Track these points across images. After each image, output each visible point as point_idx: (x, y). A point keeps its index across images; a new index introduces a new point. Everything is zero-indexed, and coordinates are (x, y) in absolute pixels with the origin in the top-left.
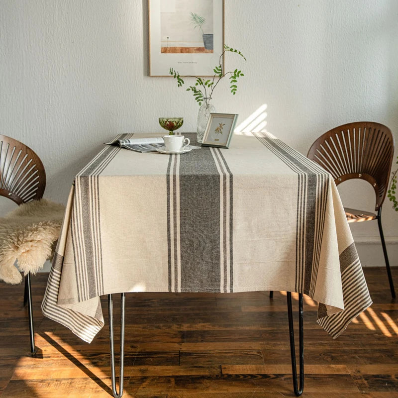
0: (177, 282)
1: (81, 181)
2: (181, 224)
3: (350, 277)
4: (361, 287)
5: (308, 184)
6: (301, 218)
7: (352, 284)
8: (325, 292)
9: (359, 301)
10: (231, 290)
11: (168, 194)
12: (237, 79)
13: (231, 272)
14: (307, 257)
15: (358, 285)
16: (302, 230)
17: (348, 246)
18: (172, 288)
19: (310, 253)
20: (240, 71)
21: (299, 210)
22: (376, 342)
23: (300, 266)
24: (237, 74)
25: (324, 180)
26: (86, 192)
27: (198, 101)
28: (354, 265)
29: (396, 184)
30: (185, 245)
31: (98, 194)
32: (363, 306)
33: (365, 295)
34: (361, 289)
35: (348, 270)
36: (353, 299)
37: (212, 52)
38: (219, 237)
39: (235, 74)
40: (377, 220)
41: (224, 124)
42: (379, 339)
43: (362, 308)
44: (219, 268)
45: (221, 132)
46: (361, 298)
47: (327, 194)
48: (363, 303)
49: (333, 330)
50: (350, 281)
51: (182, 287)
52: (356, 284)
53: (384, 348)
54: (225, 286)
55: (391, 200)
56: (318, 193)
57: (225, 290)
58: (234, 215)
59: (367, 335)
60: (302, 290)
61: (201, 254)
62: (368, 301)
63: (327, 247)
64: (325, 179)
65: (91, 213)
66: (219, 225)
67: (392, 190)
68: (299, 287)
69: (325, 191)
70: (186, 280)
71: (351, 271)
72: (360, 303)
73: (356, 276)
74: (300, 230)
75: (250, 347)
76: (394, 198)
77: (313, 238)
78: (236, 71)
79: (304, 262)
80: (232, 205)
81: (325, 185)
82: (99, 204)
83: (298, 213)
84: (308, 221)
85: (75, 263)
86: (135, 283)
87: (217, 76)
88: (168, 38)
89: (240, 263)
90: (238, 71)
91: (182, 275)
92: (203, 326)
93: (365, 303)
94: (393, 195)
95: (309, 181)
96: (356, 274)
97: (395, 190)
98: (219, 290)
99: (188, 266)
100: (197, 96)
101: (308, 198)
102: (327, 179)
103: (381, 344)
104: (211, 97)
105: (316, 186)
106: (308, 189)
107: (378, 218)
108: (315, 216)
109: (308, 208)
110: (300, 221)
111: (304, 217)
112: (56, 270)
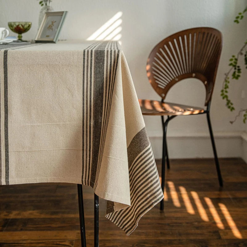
3: (140, 167)
4: (152, 178)
5: (95, 61)
6: (87, 101)
7: (142, 175)
8: (106, 184)
9: (149, 195)
10: (7, 181)
13: (6, 162)
14: (94, 145)
15: (147, 177)
16: (89, 114)
19: (97, 140)
21: (85, 91)
22: (193, 231)
23: (86, 155)
25: (113, 57)
28: (144, 153)
29: (228, 84)
32: (153, 201)
33: (155, 188)
34: (151, 181)
35: (138, 159)
36: (143, 193)
40: (205, 115)
41: (55, 22)
42: (197, 228)
43: (151, 203)
45: (52, 29)
46: (150, 192)
47: (116, 72)
48: (153, 197)
49: (126, 226)
50: (139, 172)
52: (147, 175)
53: (201, 238)
55: (223, 98)
56: (107, 72)
58: (9, 96)
59: (187, 223)
60: (88, 181)
62: (158, 195)
63: (111, 132)
64: (115, 56)
67: (224, 90)
68: (85, 178)
69: (114, 69)
71: (141, 161)
72: (150, 197)
73: (146, 166)
74: (87, 113)
75: (66, 236)
76: (226, 97)
77: (101, 123)
79: (91, 149)
81: (114, 62)
83: (83, 95)
84: (95, 104)
89: (17, 151)
92: (31, 214)
93: (156, 197)
94: (225, 94)
95: (96, 58)
96: (146, 164)
97: (228, 90)
101: (96, 78)
102: (116, 55)
103: (198, 234)
105: (104, 63)
106: (95, 67)
107: (207, 112)
108: (103, 98)
109: (95, 89)
110: (87, 104)
111: (90, 98)
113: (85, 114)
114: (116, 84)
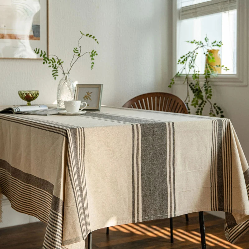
0: (139, 213)
1: (71, 132)
2: (141, 164)
5: (218, 127)
6: (213, 153)
10: (175, 215)
11: (133, 140)
12: (94, 57)
14: (218, 182)
16: (214, 162)
17: (246, 170)
18: (135, 219)
19: (220, 179)
20: (95, 52)
21: (213, 146)
23: (213, 190)
24: (93, 54)
25: (226, 123)
26: (75, 142)
27: (54, 76)
30: (144, 181)
31: (84, 143)
37: (39, 39)
38: (166, 172)
39: (92, 54)
41: (91, 93)
44: (167, 197)
45: (90, 99)
47: (230, 133)
51: (142, 217)
54: (171, 212)
56: (224, 133)
57: (171, 215)
60: (216, 208)
61: (155, 187)
65: (79, 160)
66: (166, 163)
68: (214, 206)
69: (228, 131)
70: (145, 211)
77: (222, 167)
78: (93, 51)
79: (216, 186)
80: (174, 146)
81: (227, 127)
82: (84, 152)
83: (212, 150)
84: (218, 155)
85: (77, 205)
86: (108, 219)
87: (76, 55)
88: (5, 26)
89: (179, 192)
90: (94, 51)
91: (142, 207)
95: (219, 125)
98: (167, 216)
99: (146, 199)
100: (54, 72)
104: (69, 72)
105: (222, 128)
106: (218, 131)
108: (222, 151)
109: (218, 145)
110: (213, 155)
111: (215, 151)
112: (60, 214)
113: (212, 162)
114: (233, 141)
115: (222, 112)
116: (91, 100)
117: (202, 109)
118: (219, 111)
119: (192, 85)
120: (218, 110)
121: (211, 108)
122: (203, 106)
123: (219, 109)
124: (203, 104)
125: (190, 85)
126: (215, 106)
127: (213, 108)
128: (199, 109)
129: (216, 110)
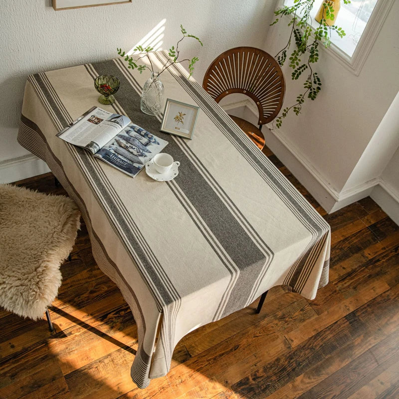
41: (184, 114)
112: (149, 365)
115: (320, 84)
116: (183, 123)
117: (300, 73)
118: (318, 82)
119: (297, 31)
120: (316, 80)
121: (311, 76)
122: (302, 71)
123: (319, 80)
124: (303, 68)
125: (295, 32)
126: (315, 75)
127: (312, 76)
128: (296, 71)
129: (315, 79)
